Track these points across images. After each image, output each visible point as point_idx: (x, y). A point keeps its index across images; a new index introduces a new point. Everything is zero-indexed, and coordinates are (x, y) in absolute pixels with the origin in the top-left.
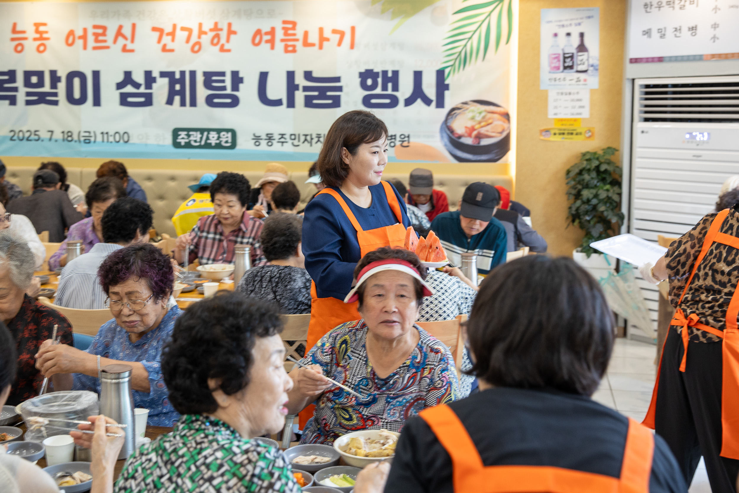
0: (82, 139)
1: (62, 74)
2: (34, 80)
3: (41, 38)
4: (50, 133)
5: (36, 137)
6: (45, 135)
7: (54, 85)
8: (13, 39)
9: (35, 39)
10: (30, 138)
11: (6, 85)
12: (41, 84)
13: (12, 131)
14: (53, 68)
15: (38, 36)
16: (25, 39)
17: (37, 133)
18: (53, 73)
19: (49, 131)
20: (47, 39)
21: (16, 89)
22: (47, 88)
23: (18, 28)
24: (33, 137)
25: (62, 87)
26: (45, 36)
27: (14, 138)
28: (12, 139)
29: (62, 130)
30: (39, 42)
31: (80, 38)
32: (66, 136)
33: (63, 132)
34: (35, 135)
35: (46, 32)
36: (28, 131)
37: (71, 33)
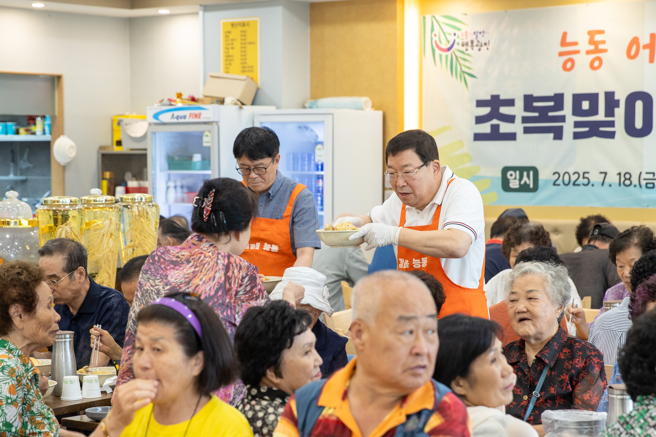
0: (643, 183)
1: (621, 96)
2: (585, 105)
3: (597, 50)
4: (603, 175)
5: (586, 181)
6: (596, 178)
7: (610, 112)
8: (561, 54)
9: (588, 52)
10: (577, 183)
11: (551, 114)
12: (594, 110)
13: (554, 174)
14: (610, 89)
15: (592, 47)
16: (577, 52)
17: (586, 175)
18: (610, 96)
19: (601, 173)
20: (605, 51)
21: (562, 119)
22: (601, 116)
23: (569, 40)
24: (581, 180)
25: (620, 113)
26: (601, 47)
27: (557, 183)
28: (554, 184)
29: (618, 172)
30: (593, 56)
31: (645, 47)
32: (623, 179)
33: (619, 174)
34: (584, 178)
35: (604, 42)
36: (574, 174)
37: (635, 41)
